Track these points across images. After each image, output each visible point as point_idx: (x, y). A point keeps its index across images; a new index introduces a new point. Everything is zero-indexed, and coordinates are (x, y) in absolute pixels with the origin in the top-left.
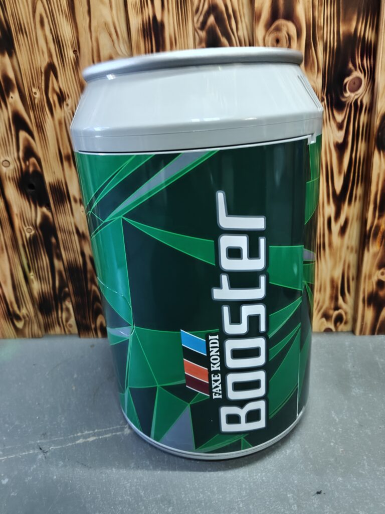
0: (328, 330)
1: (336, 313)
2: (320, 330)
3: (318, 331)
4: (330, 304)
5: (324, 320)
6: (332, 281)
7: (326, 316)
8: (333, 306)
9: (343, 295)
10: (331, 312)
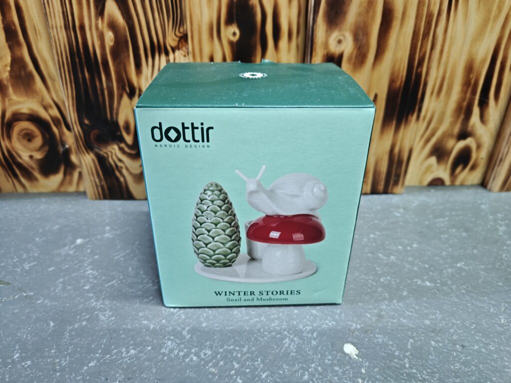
0: (437, 183)
1: (461, 144)
2: (421, 182)
3: (417, 184)
4: (453, 124)
5: (433, 160)
6: (470, 68)
7: (439, 152)
8: (456, 130)
9: (483, 104)
10: (450, 143)
